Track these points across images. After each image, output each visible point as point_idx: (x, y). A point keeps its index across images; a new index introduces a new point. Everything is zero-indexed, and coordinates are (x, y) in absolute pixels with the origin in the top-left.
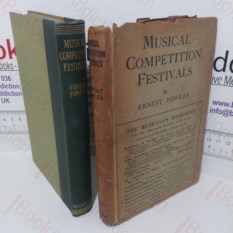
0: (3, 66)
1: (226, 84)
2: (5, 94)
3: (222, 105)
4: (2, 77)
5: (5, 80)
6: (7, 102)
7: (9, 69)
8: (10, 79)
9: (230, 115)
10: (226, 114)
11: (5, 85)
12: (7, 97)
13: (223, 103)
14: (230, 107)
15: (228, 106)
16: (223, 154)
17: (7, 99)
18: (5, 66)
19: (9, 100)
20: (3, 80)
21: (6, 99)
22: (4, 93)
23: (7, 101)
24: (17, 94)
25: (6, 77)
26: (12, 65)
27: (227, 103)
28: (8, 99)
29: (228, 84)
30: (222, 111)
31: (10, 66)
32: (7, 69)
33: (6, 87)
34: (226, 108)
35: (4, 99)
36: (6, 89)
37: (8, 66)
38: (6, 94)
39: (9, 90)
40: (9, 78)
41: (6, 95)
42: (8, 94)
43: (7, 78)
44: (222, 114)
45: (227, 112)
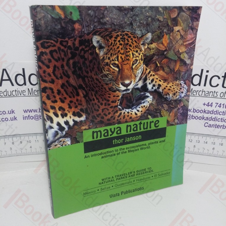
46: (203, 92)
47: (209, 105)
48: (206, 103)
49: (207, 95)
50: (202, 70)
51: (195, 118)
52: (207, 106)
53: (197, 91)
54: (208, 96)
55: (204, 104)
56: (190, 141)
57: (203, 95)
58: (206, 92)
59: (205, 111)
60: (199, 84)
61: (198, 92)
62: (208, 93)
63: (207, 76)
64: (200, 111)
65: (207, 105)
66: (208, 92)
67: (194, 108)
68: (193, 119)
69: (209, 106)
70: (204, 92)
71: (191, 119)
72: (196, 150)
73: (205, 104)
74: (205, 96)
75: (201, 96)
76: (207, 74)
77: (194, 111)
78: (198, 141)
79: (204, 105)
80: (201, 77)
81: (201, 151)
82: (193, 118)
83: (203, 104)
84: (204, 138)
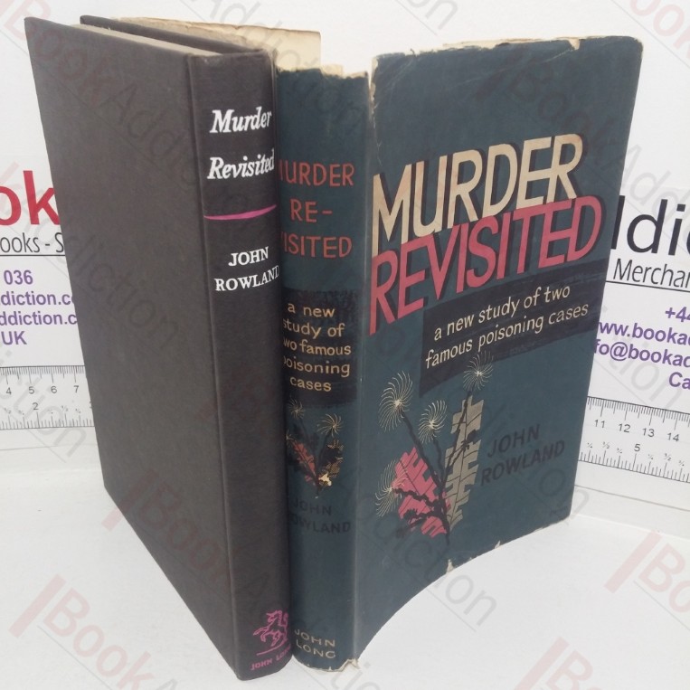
0: (11, 245)
1: (618, 279)
2: (13, 320)
3: (609, 332)
4: (8, 274)
5: (16, 282)
6: (20, 341)
7: (28, 252)
8: (29, 280)
9: (630, 356)
10: (620, 355)
11: (13, 296)
12: (18, 328)
13: (612, 325)
14: (628, 335)
15: (623, 334)
16: (612, 455)
17: (18, 335)
18: (17, 243)
19: (23, 336)
20: (9, 281)
21: (15, 333)
22: (10, 317)
23: (17, 338)
24: (48, 320)
25: (17, 274)
26: (36, 241)
27: (621, 327)
28: (22, 332)
29: (624, 280)
30: (610, 347)
31: (31, 243)
32: (23, 252)
33: (16, 300)
34: (620, 338)
35: (10, 333)
36: (17, 307)
37: (26, 244)
38: (17, 319)
39: (27, 310)
40: (26, 277)
41: (16, 323)
42: (23, 320)
43: (22, 276)
44: (609, 354)
45: (622, 349)
46: (664, 273)
47: (686, 316)
48: (677, 310)
49: (679, 283)
50: (664, 203)
51: (639, 354)
52: (680, 320)
53: (647, 269)
54: (683, 288)
55: (670, 313)
56: (624, 428)
57: (666, 284)
58: (675, 272)
59: (671, 336)
60: (654, 248)
61: (650, 272)
62: (683, 278)
63: (678, 223)
64: (655, 335)
65: (678, 317)
66: (681, 275)
67: (636, 324)
68: (634, 358)
69: (685, 321)
70: (668, 274)
71: (628, 360)
72: (642, 459)
73: (674, 313)
74: (672, 287)
75: (659, 285)
76: (679, 215)
77: (638, 333)
78: (648, 432)
79: (669, 317)
80: (659, 224)
81: (658, 463)
82: (634, 353)
83: (667, 312)
84: (670, 422)
